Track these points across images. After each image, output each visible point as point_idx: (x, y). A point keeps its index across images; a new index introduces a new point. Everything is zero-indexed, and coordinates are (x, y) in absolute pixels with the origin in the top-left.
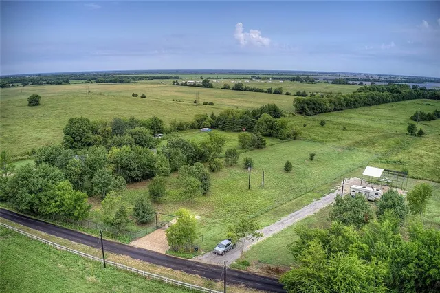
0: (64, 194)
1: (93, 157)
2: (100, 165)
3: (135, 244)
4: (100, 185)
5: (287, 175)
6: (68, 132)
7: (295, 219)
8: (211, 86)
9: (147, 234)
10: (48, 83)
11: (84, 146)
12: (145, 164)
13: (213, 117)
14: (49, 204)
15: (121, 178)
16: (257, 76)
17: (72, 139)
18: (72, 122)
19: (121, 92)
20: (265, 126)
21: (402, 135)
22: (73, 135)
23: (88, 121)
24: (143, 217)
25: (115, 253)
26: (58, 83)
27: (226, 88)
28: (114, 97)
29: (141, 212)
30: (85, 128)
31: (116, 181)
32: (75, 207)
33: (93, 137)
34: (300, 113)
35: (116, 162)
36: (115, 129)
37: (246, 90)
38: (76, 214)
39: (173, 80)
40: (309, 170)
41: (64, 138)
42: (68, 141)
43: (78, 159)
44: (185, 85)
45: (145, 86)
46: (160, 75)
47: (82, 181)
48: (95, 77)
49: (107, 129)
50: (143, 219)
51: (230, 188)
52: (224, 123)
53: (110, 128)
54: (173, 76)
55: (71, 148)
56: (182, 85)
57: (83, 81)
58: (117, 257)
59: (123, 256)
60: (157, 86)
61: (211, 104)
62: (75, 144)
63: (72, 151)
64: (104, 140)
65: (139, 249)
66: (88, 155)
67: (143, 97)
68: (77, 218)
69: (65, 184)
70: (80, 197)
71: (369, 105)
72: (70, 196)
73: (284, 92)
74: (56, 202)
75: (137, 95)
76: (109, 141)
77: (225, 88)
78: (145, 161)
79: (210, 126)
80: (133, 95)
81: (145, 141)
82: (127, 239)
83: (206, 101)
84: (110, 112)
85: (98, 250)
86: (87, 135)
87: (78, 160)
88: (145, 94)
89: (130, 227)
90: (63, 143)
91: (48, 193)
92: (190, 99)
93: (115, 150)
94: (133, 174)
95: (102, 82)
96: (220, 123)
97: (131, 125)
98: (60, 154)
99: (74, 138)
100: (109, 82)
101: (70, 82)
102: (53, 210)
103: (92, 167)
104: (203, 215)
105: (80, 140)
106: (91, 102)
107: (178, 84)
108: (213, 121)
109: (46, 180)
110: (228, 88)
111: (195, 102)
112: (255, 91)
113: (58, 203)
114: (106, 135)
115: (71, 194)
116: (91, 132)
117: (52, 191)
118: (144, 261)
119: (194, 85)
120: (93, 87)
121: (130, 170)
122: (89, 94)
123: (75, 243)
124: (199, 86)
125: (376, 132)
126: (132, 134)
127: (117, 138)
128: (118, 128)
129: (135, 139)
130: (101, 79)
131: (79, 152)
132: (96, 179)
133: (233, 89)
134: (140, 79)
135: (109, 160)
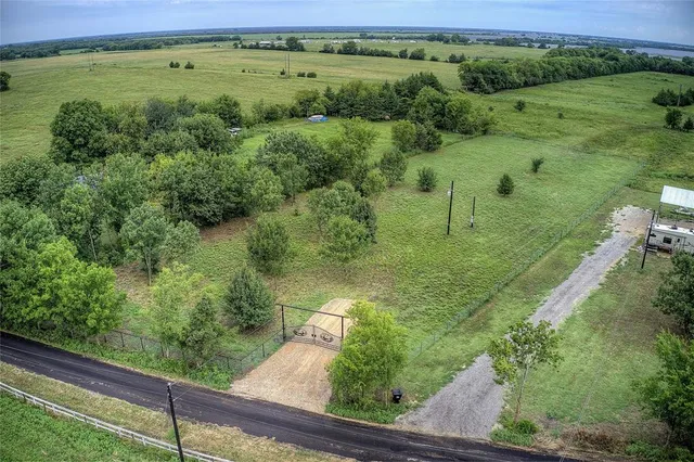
0: (58, 273)
1: (119, 178)
2: (134, 195)
3: (243, 388)
4: (141, 243)
5: (505, 203)
6: (59, 130)
7: (570, 299)
8: (301, 49)
9: (266, 356)
10: (24, 56)
11: (93, 156)
12: (229, 189)
13: (328, 94)
14: (26, 299)
15: (188, 225)
16: (369, 35)
17: (67, 144)
18: (66, 110)
19: (148, 62)
20: (430, 110)
21: (658, 128)
22: (70, 135)
23: (99, 107)
24: (251, 316)
25: (201, 420)
26: (41, 56)
27: (327, 51)
28: (138, 70)
29: (245, 305)
30: (93, 121)
31: (176, 231)
32: (86, 304)
33: (111, 138)
34: (471, 90)
35: (169, 187)
36: (152, 121)
37: (362, 53)
38: (91, 323)
39: (233, 43)
40: (540, 191)
41: (54, 143)
42: (60, 148)
43: (83, 185)
44: (257, 47)
45: (190, 51)
46: (208, 36)
47: (97, 232)
48: (102, 43)
49: (138, 119)
50: (252, 322)
51: (409, 234)
52: (352, 106)
53: (143, 119)
54: (231, 36)
55: (67, 162)
56: (251, 47)
57: (83, 50)
58: (208, 432)
59: (223, 429)
60: (208, 50)
61: (312, 75)
62: (76, 153)
63: (71, 167)
64: (132, 142)
65: (258, 402)
66: (105, 174)
67: (189, 67)
68: (95, 331)
69: (61, 247)
70: (98, 279)
71: (575, 78)
72: (73, 278)
73: (428, 57)
74: (41, 292)
75: (177, 66)
76: (144, 144)
77: (325, 51)
78: (227, 182)
79: (325, 111)
80: (172, 65)
81: (216, 141)
82: (223, 377)
83: (302, 71)
84: (136, 94)
85: (157, 416)
86: (99, 133)
87: (86, 188)
88: (192, 63)
89: (226, 345)
90: (51, 152)
91: (21, 272)
92: (274, 69)
93: (164, 161)
94: (204, 210)
95: (114, 49)
96: (343, 105)
97: (184, 113)
98: (45, 176)
99: (72, 141)
100: (126, 49)
101: (61, 52)
102: (36, 314)
103: (118, 202)
104: (377, 298)
105: (86, 144)
106: (98, 79)
107: (244, 47)
108: (330, 103)
109: (13, 240)
110: (332, 52)
111: (282, 73)
112: (378, 55)
113: (46, 296)
114: (135, 133)
115: (75, 270)
116: (105, 128)
117: (29, 268)
118: (279, 440)
119: (273, 48)
120: (100, 57)
121: (199, 202)
122: (94, 68)
123: (97, 395)
124: (280, 49)
125: (613, 122)
126: (189, 128)
127: (161, 137)
128: (159, 117)
129: (197, 137)
130: (113, 44)
131: (86, 170)
132: (129, 229)
133: (340, 52)
134: (177, 43)
135: (153, 183)
